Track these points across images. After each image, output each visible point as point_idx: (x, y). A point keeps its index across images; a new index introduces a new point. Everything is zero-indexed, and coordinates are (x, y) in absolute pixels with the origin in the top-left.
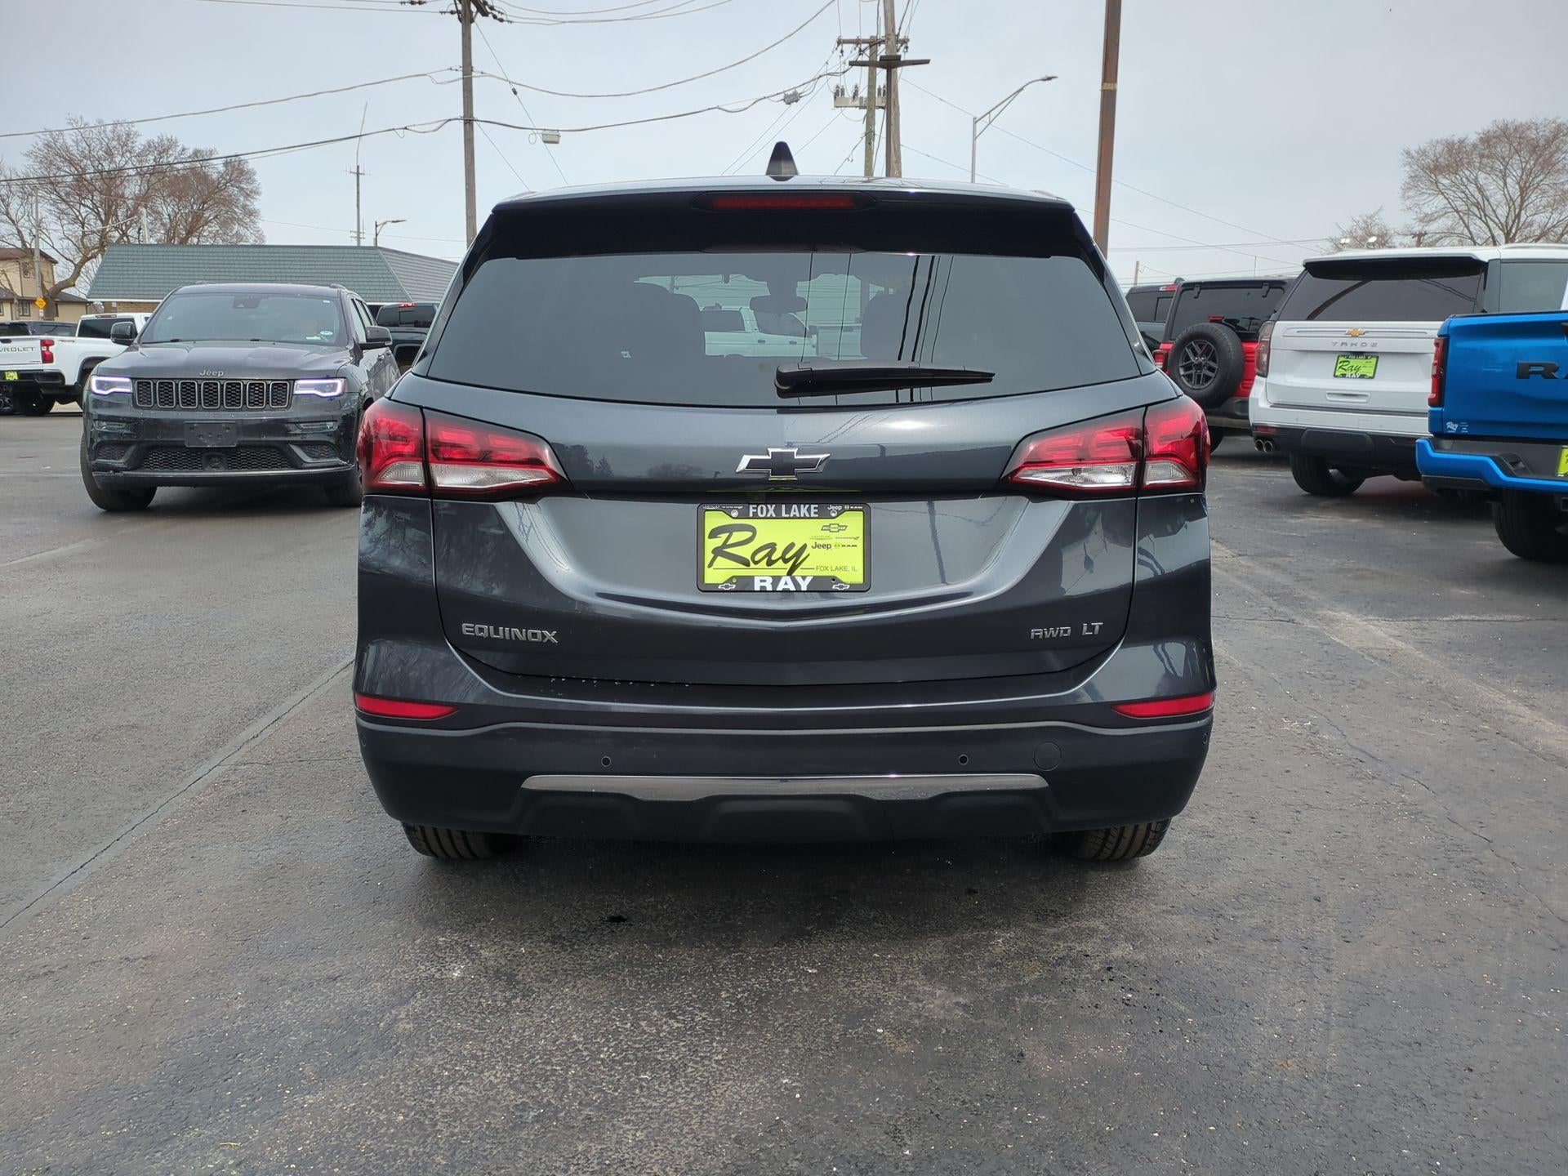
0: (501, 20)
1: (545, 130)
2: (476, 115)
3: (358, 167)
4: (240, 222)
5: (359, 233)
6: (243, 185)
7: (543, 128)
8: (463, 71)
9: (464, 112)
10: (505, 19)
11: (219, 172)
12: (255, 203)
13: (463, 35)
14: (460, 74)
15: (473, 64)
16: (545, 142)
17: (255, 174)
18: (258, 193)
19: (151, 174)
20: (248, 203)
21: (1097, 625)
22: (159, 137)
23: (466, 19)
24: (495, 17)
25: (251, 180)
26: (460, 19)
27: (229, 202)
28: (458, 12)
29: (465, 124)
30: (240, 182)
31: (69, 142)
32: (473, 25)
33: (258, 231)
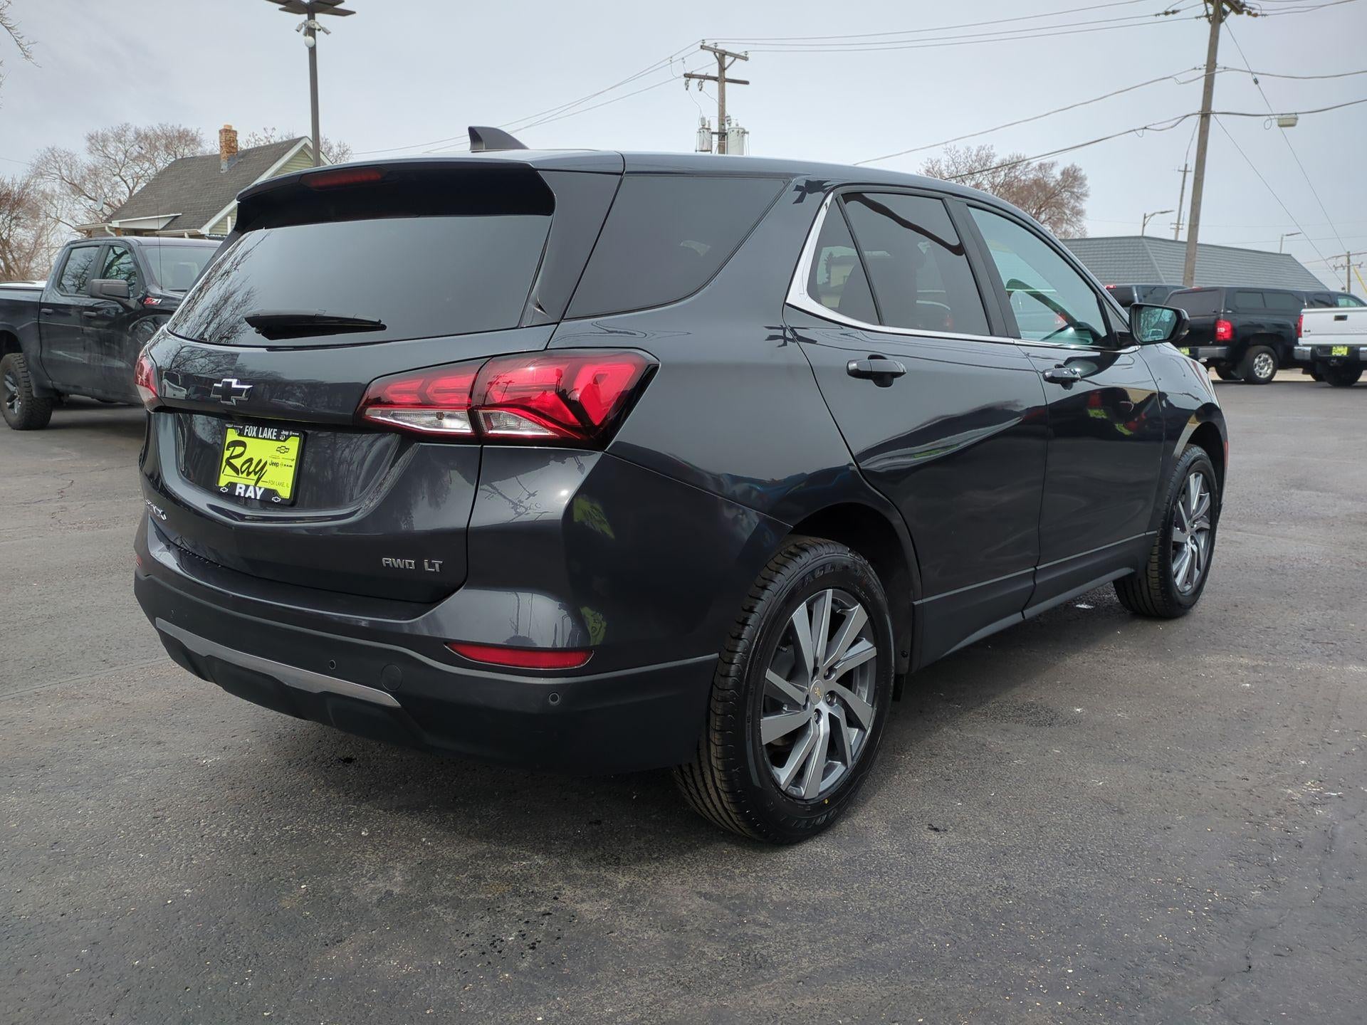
0: (1256, 15)
1: (1282, 114)
2: (1213, 109)
3: (1186, 165)
4: (1069, 221)
5: (1178, 224)
6: (1075, 190)
7: (1280, 113)
8: (1206, 69)
9: (1203, 107)
10: (1259, 13)
11: (1057, 181)
12: (1083, 204)
13: (1212, 35)
14: (1203, 72)
15: (1217, 62)
16: (1281, 126)
17: (1086, 179)
18: (1086, 195)
19: (1001, 187)
20: (1078, 205)
21: (437, 563)
22: (1010, 156)
23: (1216, 19)
24: (1249, 13)
25: (1082, 185)
26: (1210, 21)
27: (1060, 205)
28: (1207, 16)
29: (1202, 117)
30: (1074, 187)
31: (943, 167)
32: (1223, 25)
33: (1082, 229)
